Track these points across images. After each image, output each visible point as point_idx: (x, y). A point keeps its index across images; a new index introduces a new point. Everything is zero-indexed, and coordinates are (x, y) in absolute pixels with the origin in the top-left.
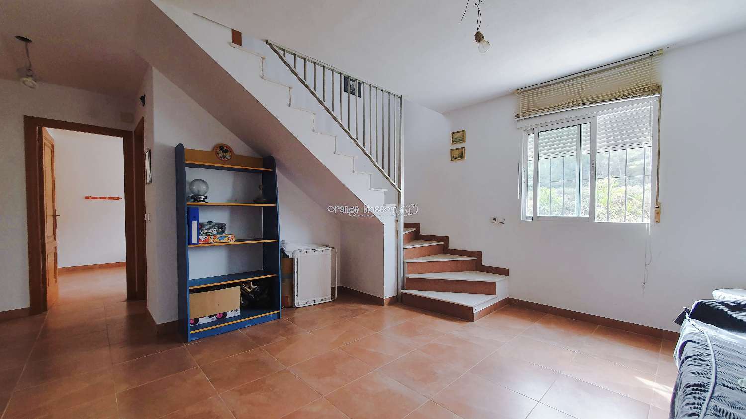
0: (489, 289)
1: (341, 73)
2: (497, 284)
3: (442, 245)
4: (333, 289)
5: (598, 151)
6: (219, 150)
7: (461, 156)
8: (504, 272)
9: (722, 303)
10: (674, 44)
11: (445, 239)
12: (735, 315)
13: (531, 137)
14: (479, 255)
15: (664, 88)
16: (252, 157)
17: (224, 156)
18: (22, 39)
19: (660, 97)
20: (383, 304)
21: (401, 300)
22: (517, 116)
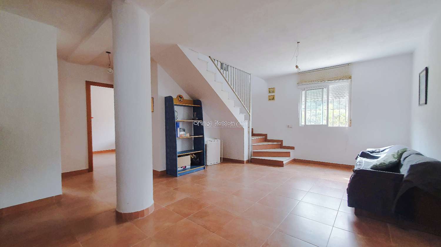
0: (287, 155)
1: (220, 62)
2: (291, 153)
3: (265, 138)
4: (221, 158)
5: (329, 99)
6: (179, 98)
7: (273, 99)
8: (292, 148)
9: (369, 151)
10: (355, 62)
11: (266, 135)
12: (371, 154)
13: (304, 92)
14: (282, 141)
15: (352, 77)
16: (189, 100)
17: (181, 100)
18: (107, 52)
19: (351, 81)
20: (244, 163)
21: (252, 161)
22: (298, 84)
